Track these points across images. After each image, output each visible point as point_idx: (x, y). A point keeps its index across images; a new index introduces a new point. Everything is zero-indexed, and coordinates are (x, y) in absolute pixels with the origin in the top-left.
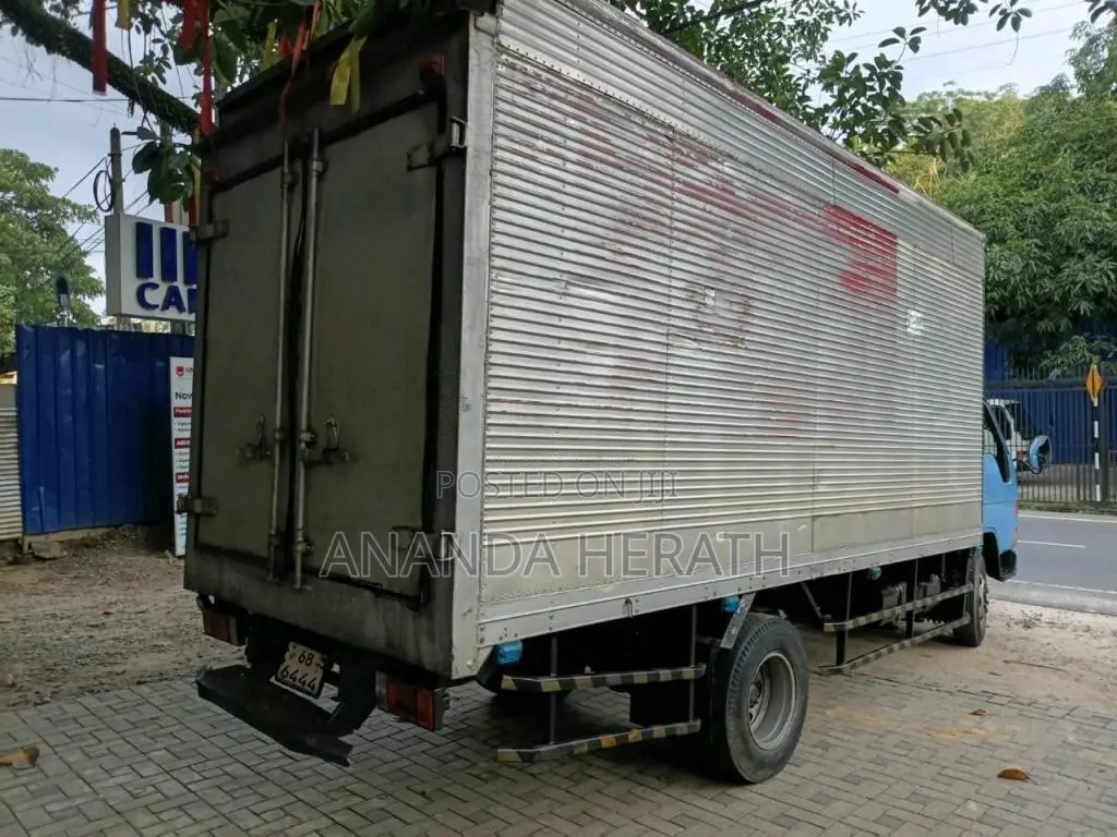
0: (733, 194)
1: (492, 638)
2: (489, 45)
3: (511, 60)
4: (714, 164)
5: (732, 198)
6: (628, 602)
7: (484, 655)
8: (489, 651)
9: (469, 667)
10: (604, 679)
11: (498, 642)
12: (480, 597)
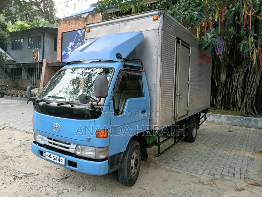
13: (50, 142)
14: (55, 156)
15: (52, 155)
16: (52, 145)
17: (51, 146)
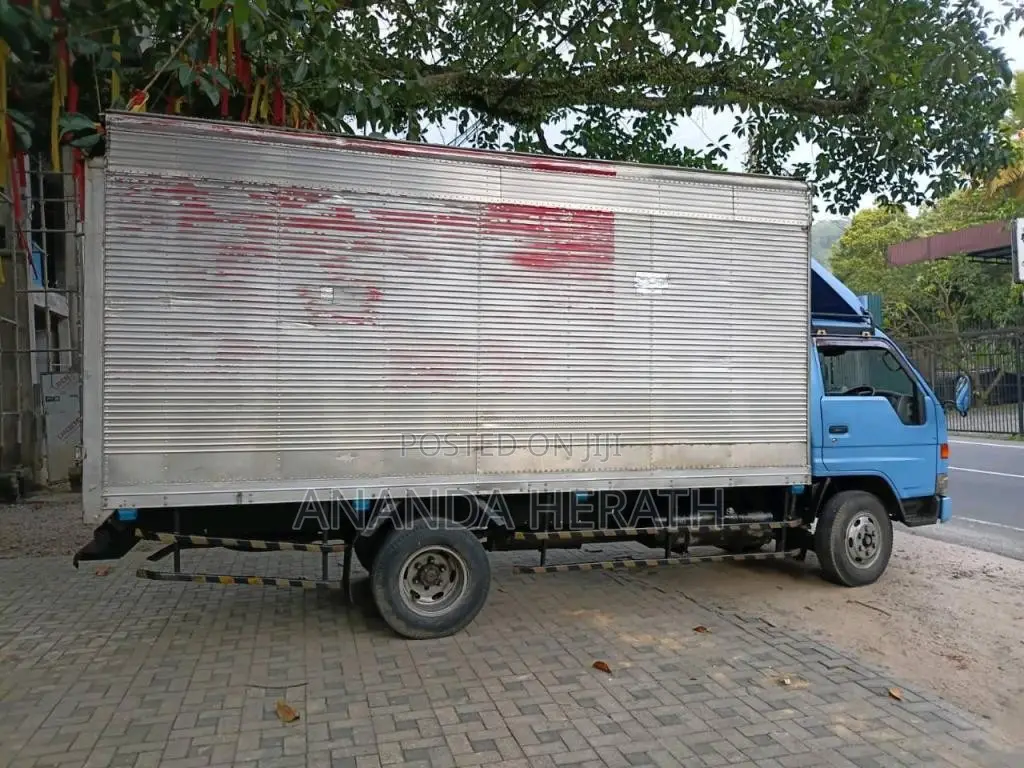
0: (353, 217)
1: (114, 504)
2: (101, 174)
3: (118, 178)
4: (328, 201)
5: (353, 220)
6: (240, 495)
7: (106, 515)
8: (110, 513)
9: (95, 519)
10: (220, 541)
11: (117, 507)
12: (103, 482)
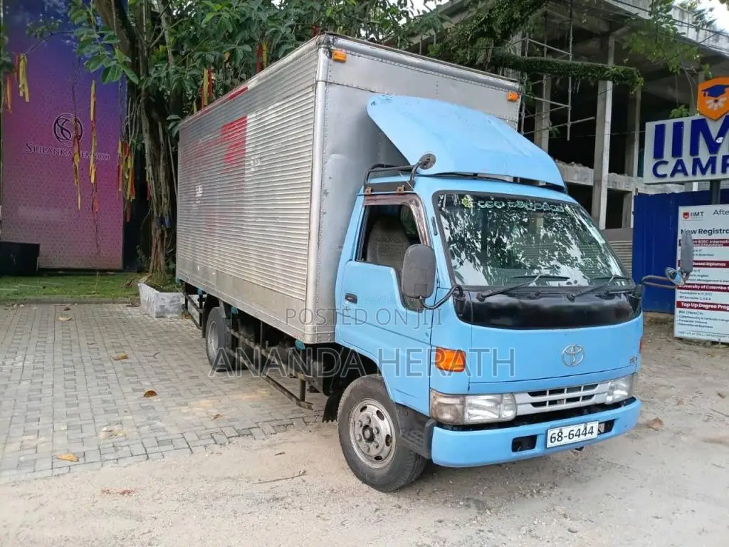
13: (535, 405)
14: (575, 428)
15: (566, 431)
16: (547, 408)
17: (546, 411)
